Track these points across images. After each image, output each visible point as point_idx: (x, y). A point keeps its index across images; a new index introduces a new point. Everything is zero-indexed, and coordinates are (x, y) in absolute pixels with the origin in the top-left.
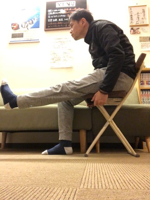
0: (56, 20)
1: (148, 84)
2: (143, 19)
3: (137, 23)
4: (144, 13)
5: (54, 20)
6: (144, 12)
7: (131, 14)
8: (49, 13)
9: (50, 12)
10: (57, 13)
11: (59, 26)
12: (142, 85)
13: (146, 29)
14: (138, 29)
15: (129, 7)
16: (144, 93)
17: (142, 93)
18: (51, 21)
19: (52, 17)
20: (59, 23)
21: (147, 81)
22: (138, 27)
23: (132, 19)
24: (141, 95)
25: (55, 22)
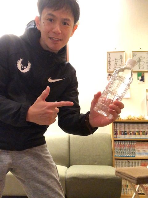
1: (121, 134)
2: (120, 65)
3: (115, 69)
4: (121, 59)
7: (109, 59)
12: (116, 135)
15: (108, 52)
16: (117, 143)
17: (115, 143)
21: (121, 131)
23: (110, 65)
24: (115, 146)
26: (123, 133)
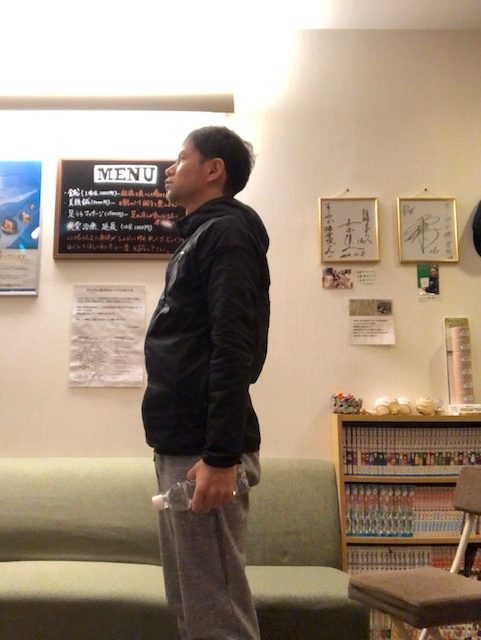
0: (93, 226)
1: (368, 463)
2: (362, 241)
3: (346, 252)
4: (366, 222)
5: (86, 227)
6: (368, 220)
7: (328, 222)
8: (71, 201)
9: (75, 197)
10: (95, 202)
11: (102, 247)
12: (350, 466)
13: (369, 274)
14: (346, 272)
15: (323, 200)
16: (355, 492)
17: (348, 492)
18: (77, 228)
19: (81, 214)
20: (102, 237)
21: (365, 454)
22: (347, 268)
23: (330, 241)
24: (348, 500)
25: (90, 232)
26: (371, 459)
